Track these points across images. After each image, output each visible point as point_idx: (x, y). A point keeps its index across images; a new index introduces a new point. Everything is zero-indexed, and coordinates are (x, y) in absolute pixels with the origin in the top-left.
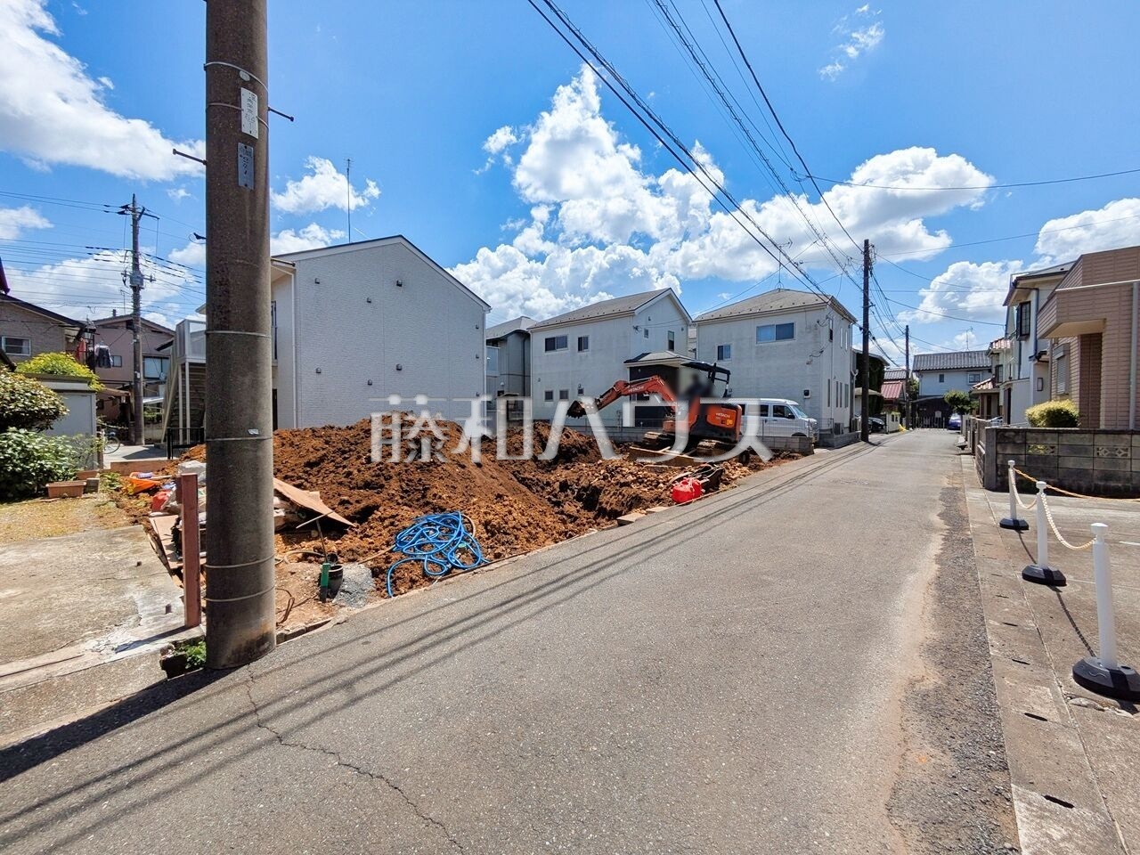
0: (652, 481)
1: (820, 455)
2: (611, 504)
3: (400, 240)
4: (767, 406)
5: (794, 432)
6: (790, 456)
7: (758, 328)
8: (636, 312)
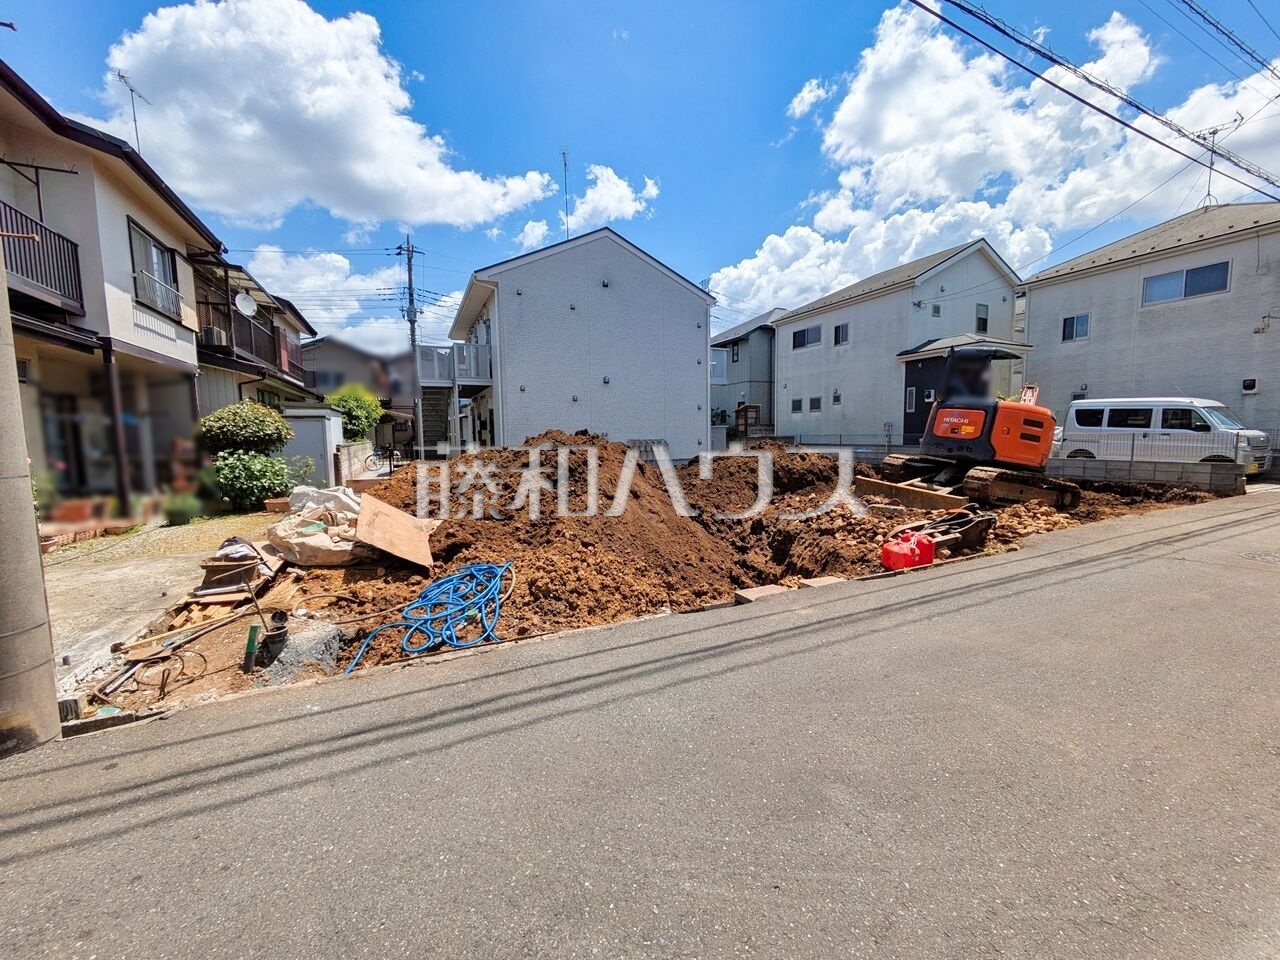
0: (867, 531)
1: (1258, 497)
2: (804, 559)
3: (606, 233)
4: (1151, 410)
5: (1207, 454)
6: (1186, 497)
7: (1149, 281)
8: (918, 281)
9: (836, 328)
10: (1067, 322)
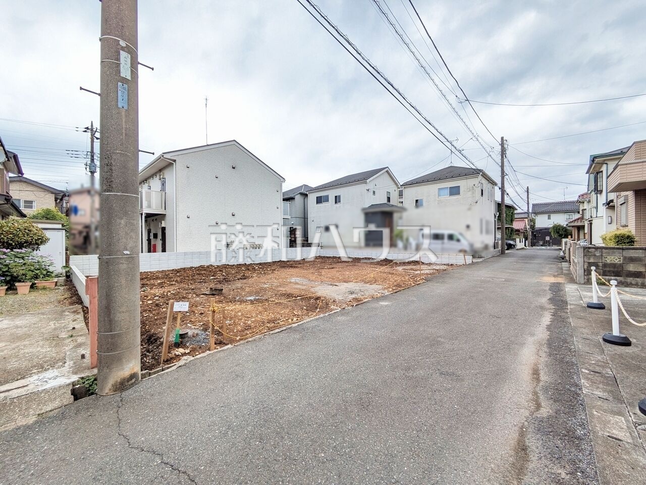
3: (234, 143)
4: (444, 234)
7: (439, 189)
8: (368, 181)
9: (336, 197)
10: (417, 201)
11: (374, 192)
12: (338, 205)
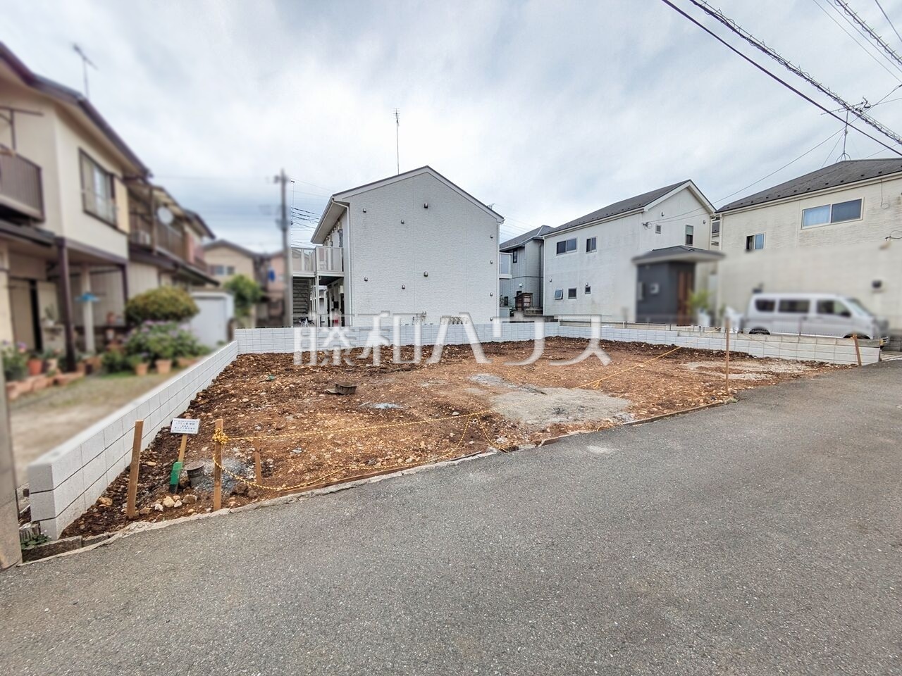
3: (427, 170)
4: (809, 301)
7: (806, 211)
8: (646, 208)
9: (588, 240)
10: (749, 239)
11: (659, 229)
12: (591, 254)
